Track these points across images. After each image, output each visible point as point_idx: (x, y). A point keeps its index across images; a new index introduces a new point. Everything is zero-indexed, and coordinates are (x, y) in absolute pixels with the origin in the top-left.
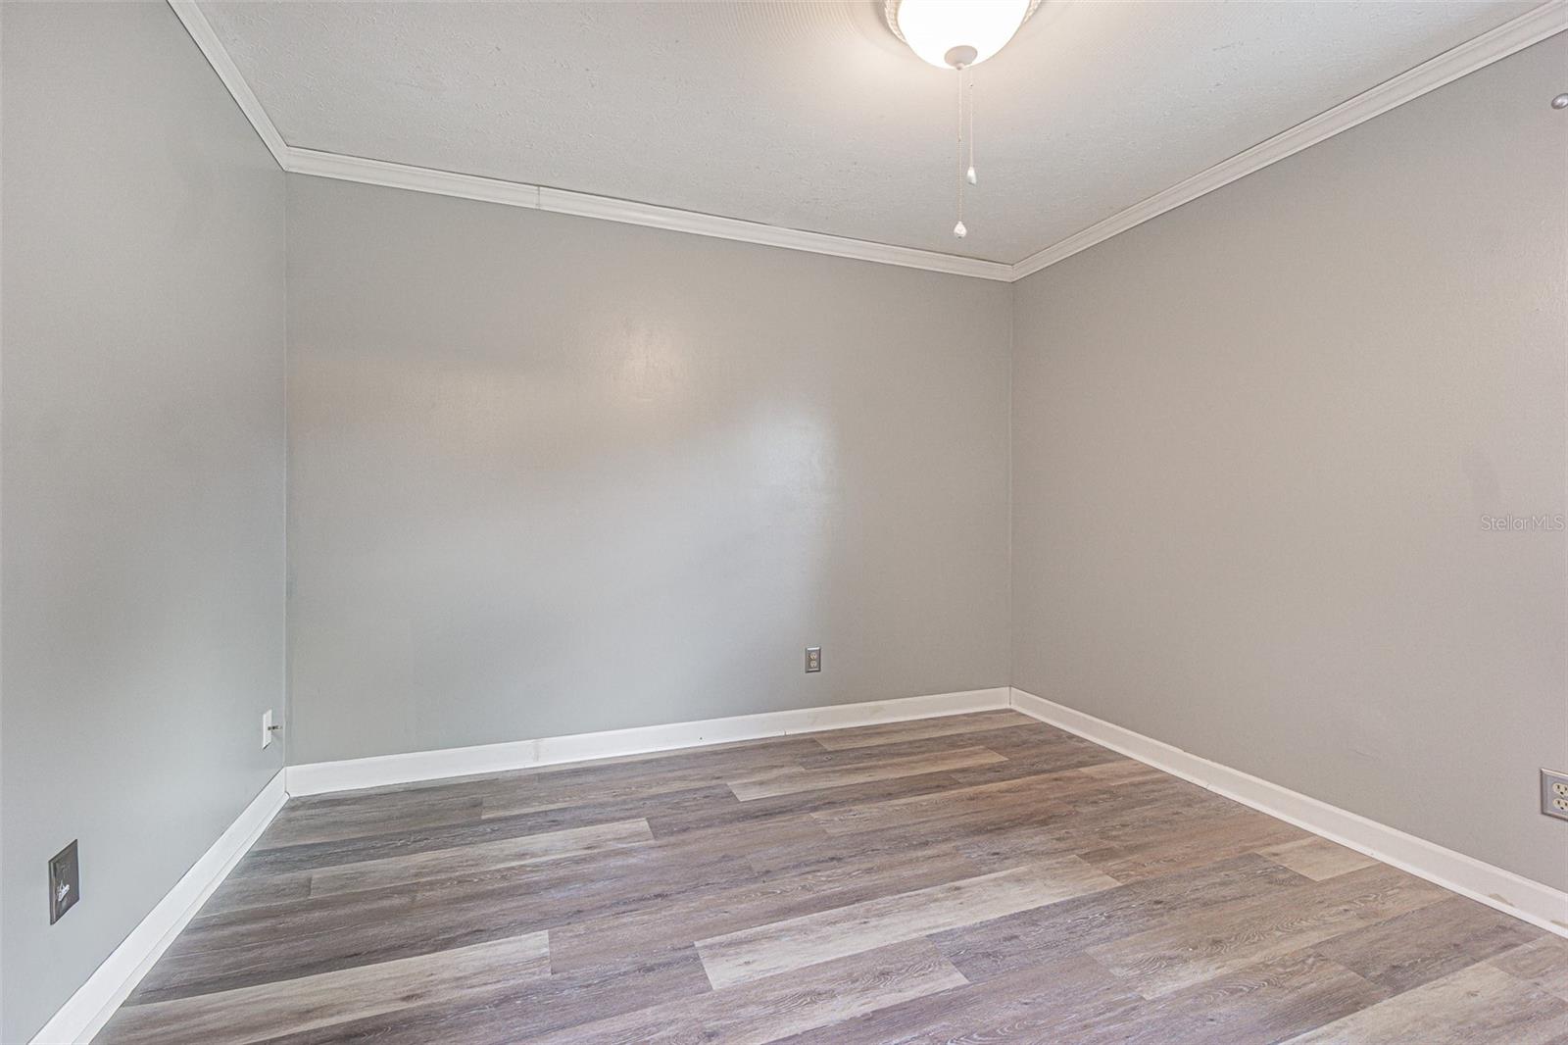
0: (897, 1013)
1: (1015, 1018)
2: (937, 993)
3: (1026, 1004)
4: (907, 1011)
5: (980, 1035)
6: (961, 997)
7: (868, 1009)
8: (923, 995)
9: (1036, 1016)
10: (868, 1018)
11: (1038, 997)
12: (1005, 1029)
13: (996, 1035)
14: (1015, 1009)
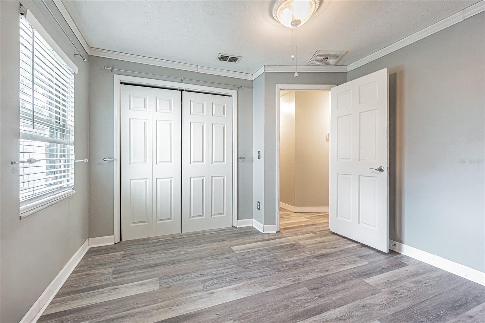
0: (314, 313)
1: (277, 313)
2: (302, 320)
3: (273, 318)
4: (311, 314)
5: (288, 308)
6: (294, 319)
7: (323, 315)
8: (307, 320)
9: (271, 314)
10: (322, 312)
11: (268, 320)
12: (281, 310)
13: (284, 308)
14: (277, 316)
